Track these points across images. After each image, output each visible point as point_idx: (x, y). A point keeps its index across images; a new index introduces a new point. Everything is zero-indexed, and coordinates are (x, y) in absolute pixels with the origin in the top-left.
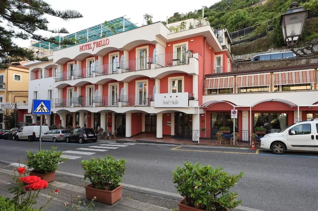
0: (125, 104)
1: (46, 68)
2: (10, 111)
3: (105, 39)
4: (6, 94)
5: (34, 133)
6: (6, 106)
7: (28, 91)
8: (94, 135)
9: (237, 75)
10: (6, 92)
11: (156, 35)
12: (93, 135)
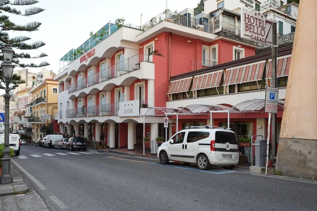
0: (105, 113)
1: (66, 81)
2: (50, 122)
3: (92, 49)
4: (46, 106)
5: (51, 141)
6: (44, 118)
7: (57, 103)
8: (83, 143)
9: (195, 75)
10: (46, 105)
11: (121, 41)
12: (81, 144)
